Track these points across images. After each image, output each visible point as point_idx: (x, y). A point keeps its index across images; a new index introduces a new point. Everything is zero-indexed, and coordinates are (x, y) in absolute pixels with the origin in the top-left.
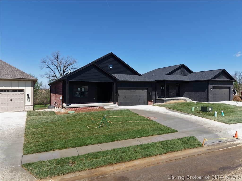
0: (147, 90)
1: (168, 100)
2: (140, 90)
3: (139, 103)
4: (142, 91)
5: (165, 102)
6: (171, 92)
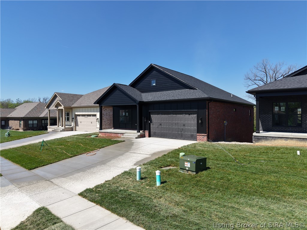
2: (184, 115)
4: (187, 115)
5: (256, 141)
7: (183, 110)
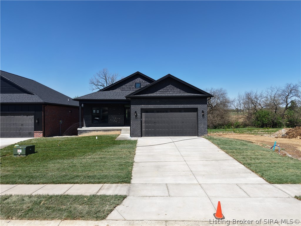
0: (33, 116)
1: (85, 131)
2: (23, 116)
3: (20, 134)
4: (25, 116)
5: (80, 134)
6: (113, 118)
7: (21, 112)
